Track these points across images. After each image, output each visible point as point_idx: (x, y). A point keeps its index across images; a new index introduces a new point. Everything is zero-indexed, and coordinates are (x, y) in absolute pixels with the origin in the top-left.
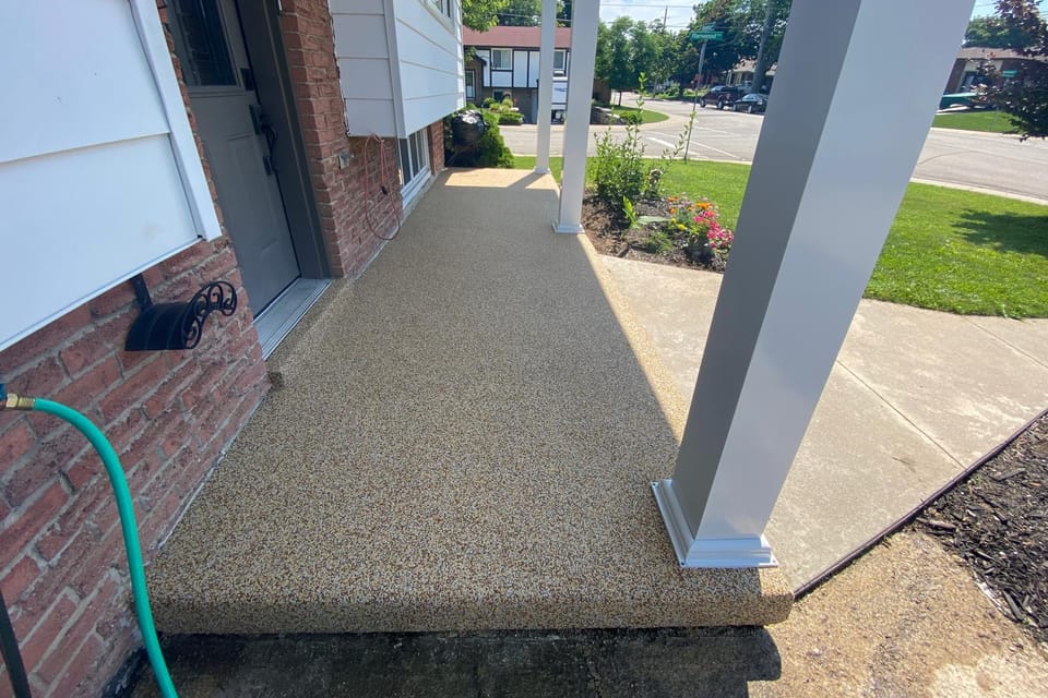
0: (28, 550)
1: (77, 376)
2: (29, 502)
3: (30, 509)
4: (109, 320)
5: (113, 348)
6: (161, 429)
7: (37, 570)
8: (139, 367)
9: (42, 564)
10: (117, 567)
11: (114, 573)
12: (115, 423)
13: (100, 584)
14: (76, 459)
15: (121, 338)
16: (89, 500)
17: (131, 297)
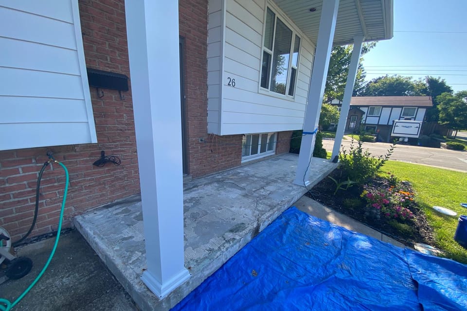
0: (57, 191)
1: (81, 166)
2: (60, 183)
3: (61, 184)
4: (93, 158)
5: (91, 164)
6: (98, 185)
7: (56, 196)
8: (97, 170)
9: (58, 195)
10: (75, 208)
11: (73, 208)
12: (86, 178)
13: (69, 208)
14: (74, 181)
15: (94, 162)
16: (74, 190)
17: (100, 155)
